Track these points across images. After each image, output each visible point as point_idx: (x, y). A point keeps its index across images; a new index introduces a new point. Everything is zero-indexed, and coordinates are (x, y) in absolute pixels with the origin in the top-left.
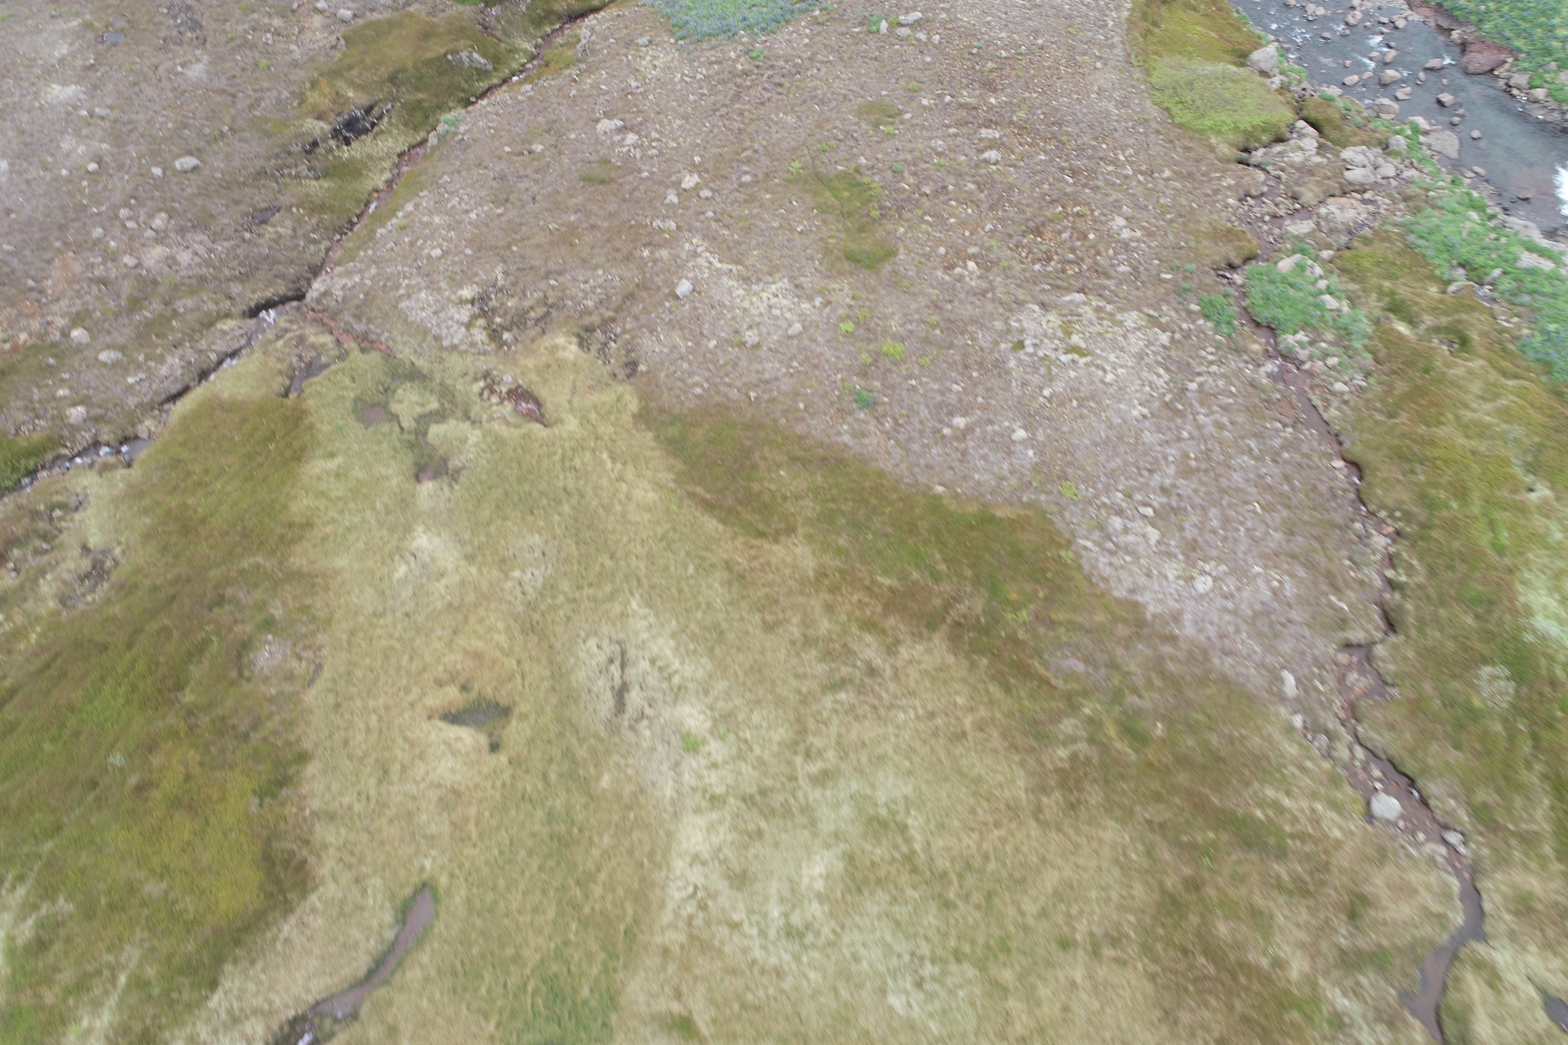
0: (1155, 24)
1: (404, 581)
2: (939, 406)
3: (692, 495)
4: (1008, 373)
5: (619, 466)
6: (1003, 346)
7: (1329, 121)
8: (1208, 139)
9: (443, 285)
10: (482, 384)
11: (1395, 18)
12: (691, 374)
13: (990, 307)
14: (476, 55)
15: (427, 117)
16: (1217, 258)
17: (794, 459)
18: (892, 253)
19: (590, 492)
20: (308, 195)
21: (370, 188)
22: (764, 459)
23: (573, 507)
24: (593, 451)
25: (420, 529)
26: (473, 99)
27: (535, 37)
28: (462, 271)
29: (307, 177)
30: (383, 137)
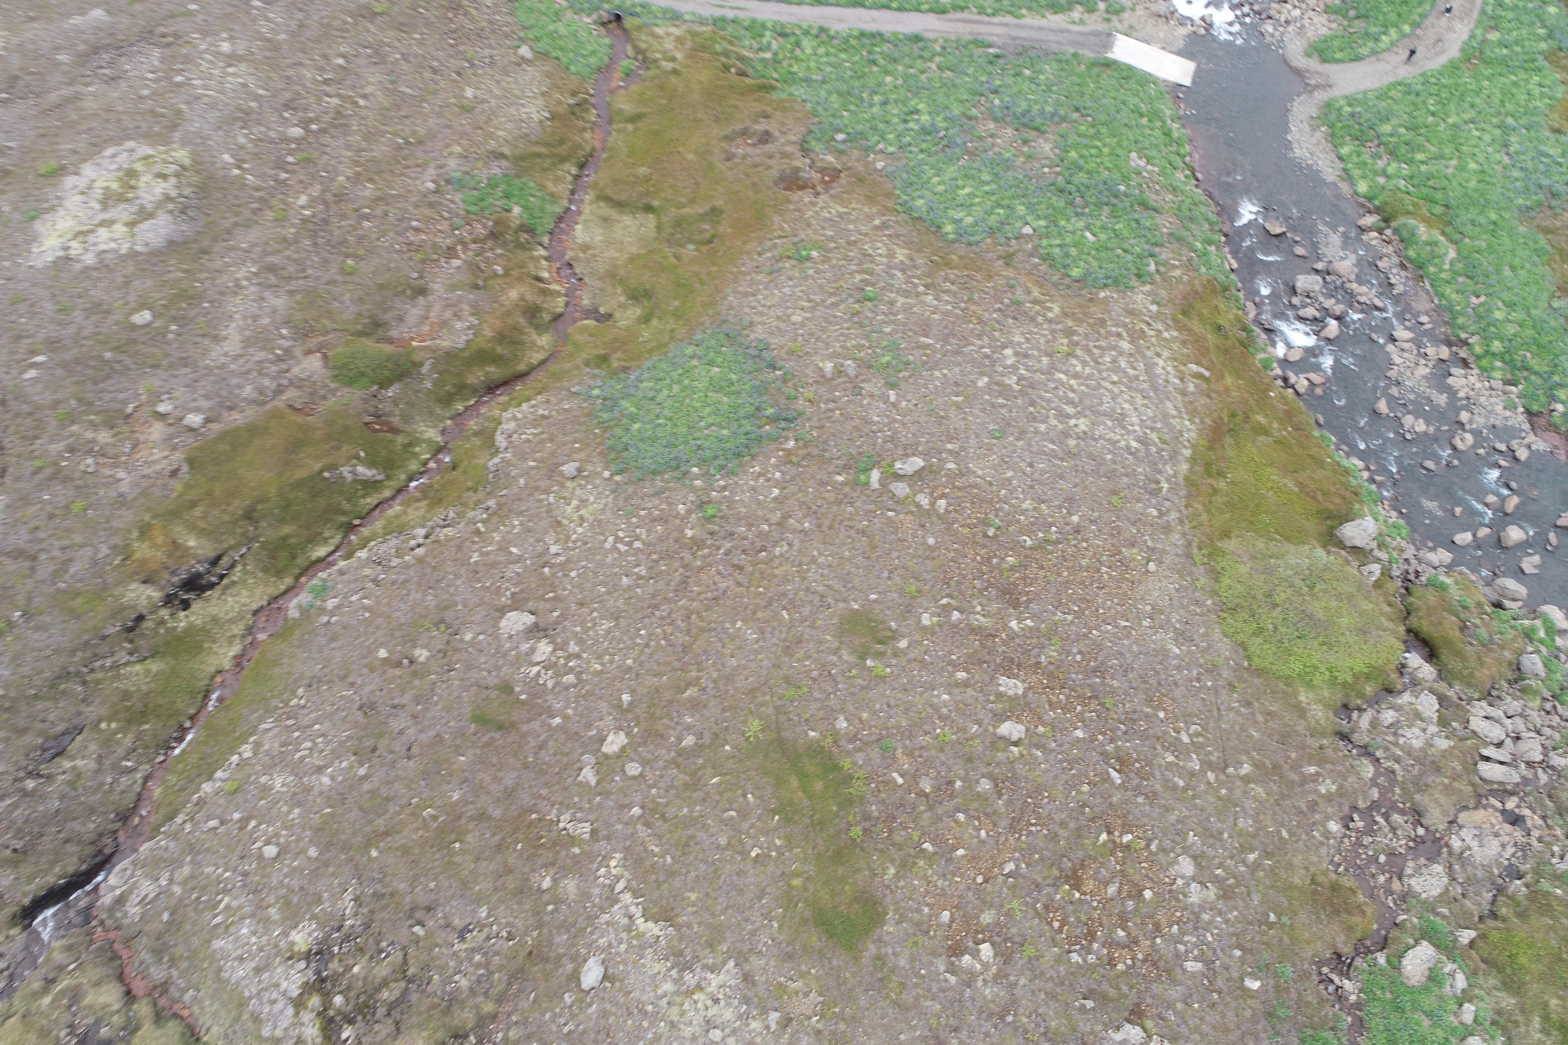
0: (1221, 474)
7: (1448, 642)
8: (1295, 694)
9: (273, 913)
11: (1514, 444)
14: (361, 469)
15: (293, 557)
16: (1319, 944)
18: (876, 918)
20: (126, 695)
21: (213, 669)
26: (357, 522)
27: (443, 419)
28: (302, 888)
29: (125, 664)
30: (234, 590)
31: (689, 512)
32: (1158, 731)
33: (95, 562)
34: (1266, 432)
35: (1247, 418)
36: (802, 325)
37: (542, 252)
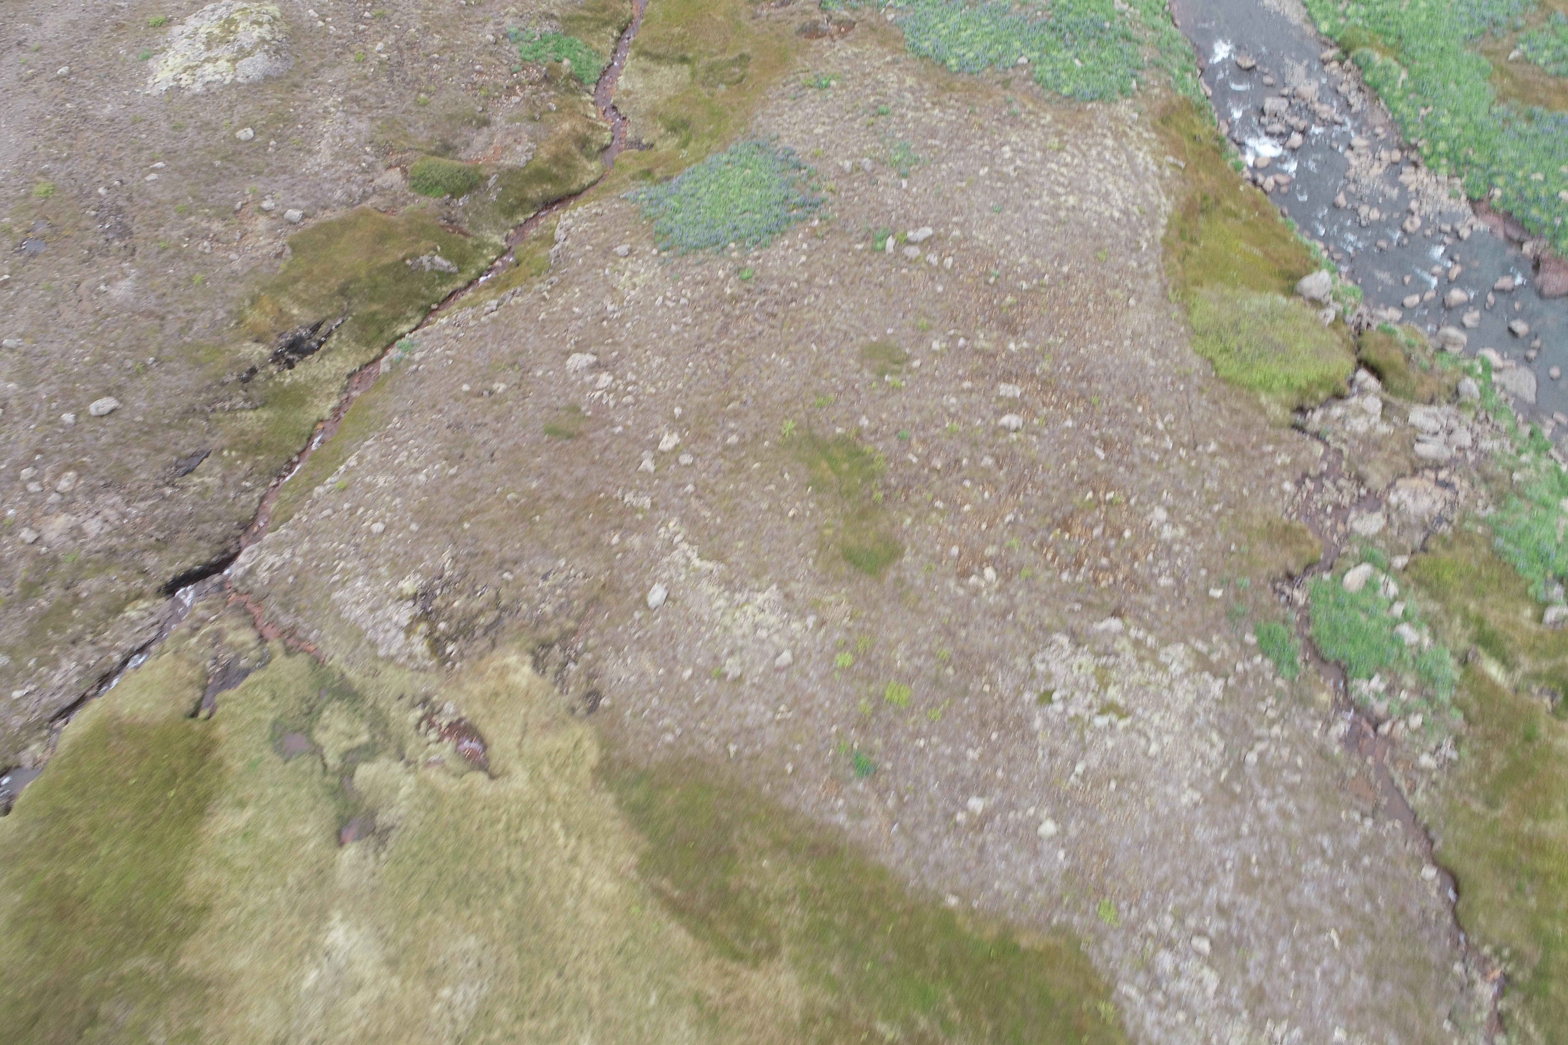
0: (1193, 241)
1: (313, 993)
2: (952, 779)
3: (658, 892)
4: (1034, 735)
5: (573, 842)
6: (1027, 696)
7: (1393, 366)
8: (1258, 397)
9: (383, 570)
10: (419, 713)
12: (662, 714)
13: (1011, 636)
14: (438, 259)
15: (382, 331)
16: (1273, 567)
17: (779, 845)
18: (896, 553)
19: (537, 877)
20: (242, 433)
21: (315, 418)
22: (744, 841)
23: (516, 899)
24: (544, 817)
25: (337, 916)
26: (434, 306)
27: (506, 228)
28: (406, 553)
29: (242, 409)
30: (331, 356)
31: (728, 277)
32: (1137, 420)
33: (213, 323)
34: (1236, 216)
35: (1218, 202)
36: (824, 135)
37: (589, 97)
